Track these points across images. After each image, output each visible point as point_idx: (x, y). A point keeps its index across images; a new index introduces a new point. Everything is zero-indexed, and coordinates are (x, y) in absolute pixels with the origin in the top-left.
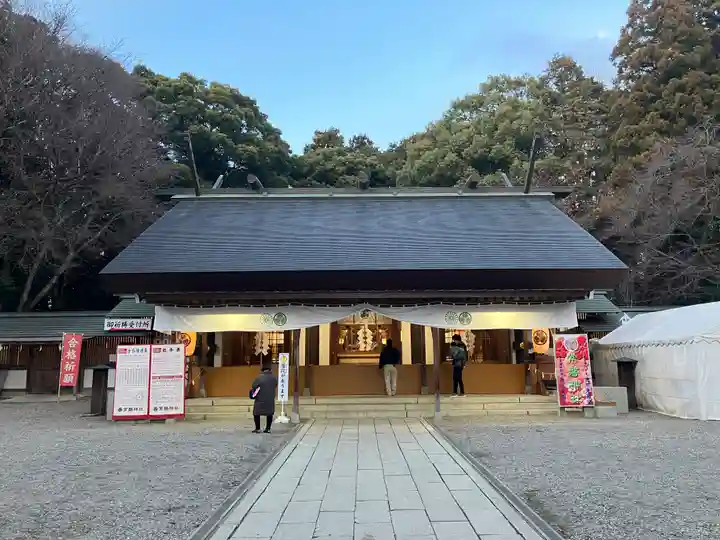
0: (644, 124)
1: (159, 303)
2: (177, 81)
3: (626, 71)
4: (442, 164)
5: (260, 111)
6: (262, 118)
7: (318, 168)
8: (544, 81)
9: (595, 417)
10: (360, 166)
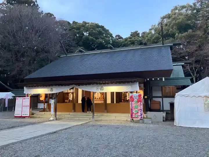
9: (143, 123)
10: (136, 41)
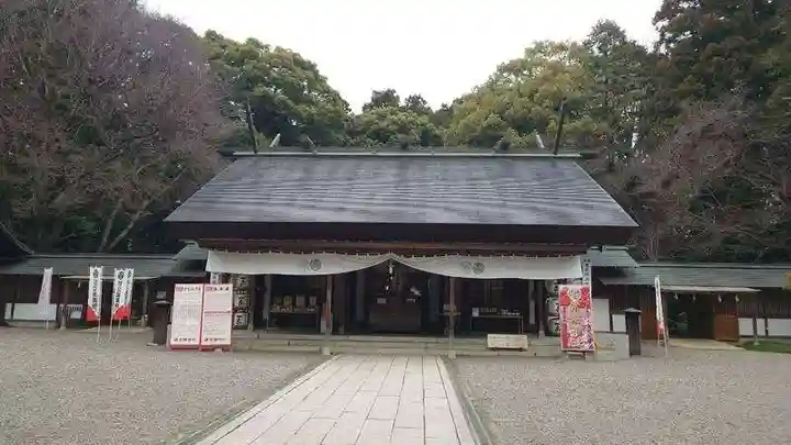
0: (682, 87)
1: (213, 248)
2: (244, 45)
3: (668, 35)
4: (484, 124)
5: (320, 73)
6: (322, 80)
7: (373, 127)
8: (587, 44)
9: (595, 361)
10: (411, 125)
